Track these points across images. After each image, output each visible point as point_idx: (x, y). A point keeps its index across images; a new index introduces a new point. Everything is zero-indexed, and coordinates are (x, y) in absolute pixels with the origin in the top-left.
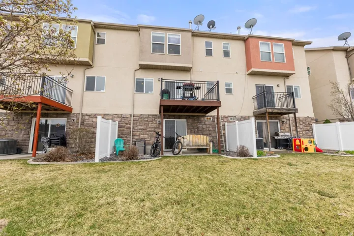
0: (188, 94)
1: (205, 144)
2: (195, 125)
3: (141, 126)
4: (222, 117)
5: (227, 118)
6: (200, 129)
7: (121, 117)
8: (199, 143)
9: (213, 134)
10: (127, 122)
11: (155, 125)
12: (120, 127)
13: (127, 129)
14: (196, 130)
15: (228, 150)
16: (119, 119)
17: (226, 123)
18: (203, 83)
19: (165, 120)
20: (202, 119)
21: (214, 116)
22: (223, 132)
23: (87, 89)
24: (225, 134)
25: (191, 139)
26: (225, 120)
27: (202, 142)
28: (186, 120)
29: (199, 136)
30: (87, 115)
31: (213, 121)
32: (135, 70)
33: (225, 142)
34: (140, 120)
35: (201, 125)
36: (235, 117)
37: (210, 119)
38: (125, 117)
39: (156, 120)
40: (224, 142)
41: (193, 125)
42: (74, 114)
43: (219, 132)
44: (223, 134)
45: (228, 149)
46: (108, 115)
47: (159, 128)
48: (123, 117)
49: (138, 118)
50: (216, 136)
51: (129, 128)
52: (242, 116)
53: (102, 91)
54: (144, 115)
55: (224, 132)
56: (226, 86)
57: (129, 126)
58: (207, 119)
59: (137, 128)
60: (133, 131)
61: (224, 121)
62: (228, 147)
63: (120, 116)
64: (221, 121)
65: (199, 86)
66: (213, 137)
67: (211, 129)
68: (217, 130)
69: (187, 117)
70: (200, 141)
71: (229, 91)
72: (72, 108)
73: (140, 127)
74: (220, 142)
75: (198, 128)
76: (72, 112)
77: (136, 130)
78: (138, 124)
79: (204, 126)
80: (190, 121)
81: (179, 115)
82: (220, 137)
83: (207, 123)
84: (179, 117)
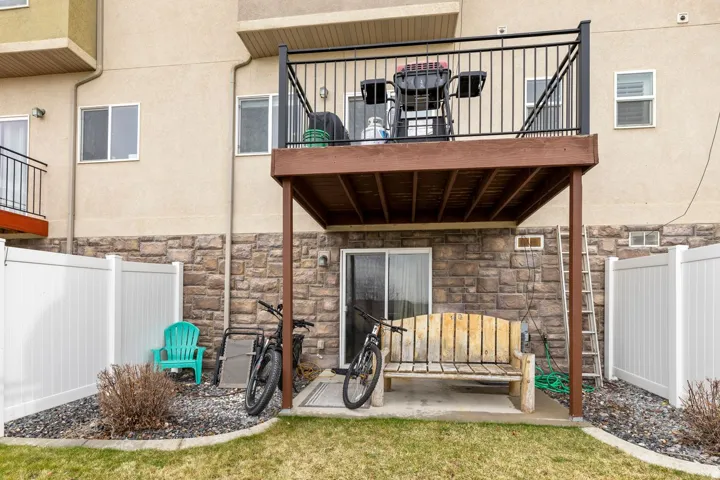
0: (420, 126)
1: (503, 356)
2: (470, 269)
3: (260, 276)
4: (591, 236)
5: (618, 236)
6: (490, 285)
7: (192, 244)
8: (475, 352)
9: (548, 308)
10: (213, 266)
11: (311, 272)
12: (187, 282)
13: (212, 288)
14: (472, 290)
15: (611, 377)
16: (185, 254)
17: (613, 260)
18: (497, 44)
19: (345, 252)
20: (500, 243)
21: (555, 230)
22: (592, 300)
23: (87, 156)
24: (601, 308)
25: (434, 334)
26: (609, 244)
27: (489, 344)
28: (428, 250)
29: (476, 318)
30: (90, 244)
31: (552, 252)
32: (237, 68)
33: (602, 340)
34: (256, 255)
35: (493, 272)
36: (659, 229)
37: (535, 242)
38: (203, 244)
39: (312, 252)
40: (596, 345)
41: (460, 270)
42: (52, 240)
43: (576, 298)
44: (592, 309)
45: (616, 373)
46: (150, 240)
47: (323, 283)
48: (197, 245)
49: (246, 247)
50: (561, 316)
51: (219, 286)
52: (694, 227)
53: (132, 157)
54: (270, 235)
55: (599, 299)
56: (620, 94)
57: (217, 276)
58: (523, 243)
59: (244, 285)
60: (231, 297)
61: (602, 251)
62: (618, 362)
63: (189, 242)
64: (587, 249)
65: (475, 68)
66: (545, 319)
67: (539, 286)
68: (565, 291)
69: (434, 240)
70: (475, 343)
71: (634, 113)
72: (47, 223)
73: (255, 282)
74: (578, 342)
75: (480, 283)
76: (47, 235)
77: (244, 294)
78: (249, 271)
79: (508, 275)
80: (448, 252)
81: (402, 233)
82: (578, 320)
83: (520, 260)
84: (403, 240)
